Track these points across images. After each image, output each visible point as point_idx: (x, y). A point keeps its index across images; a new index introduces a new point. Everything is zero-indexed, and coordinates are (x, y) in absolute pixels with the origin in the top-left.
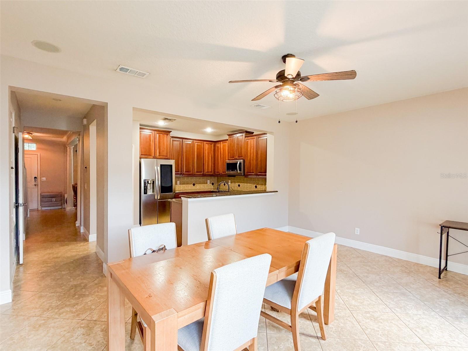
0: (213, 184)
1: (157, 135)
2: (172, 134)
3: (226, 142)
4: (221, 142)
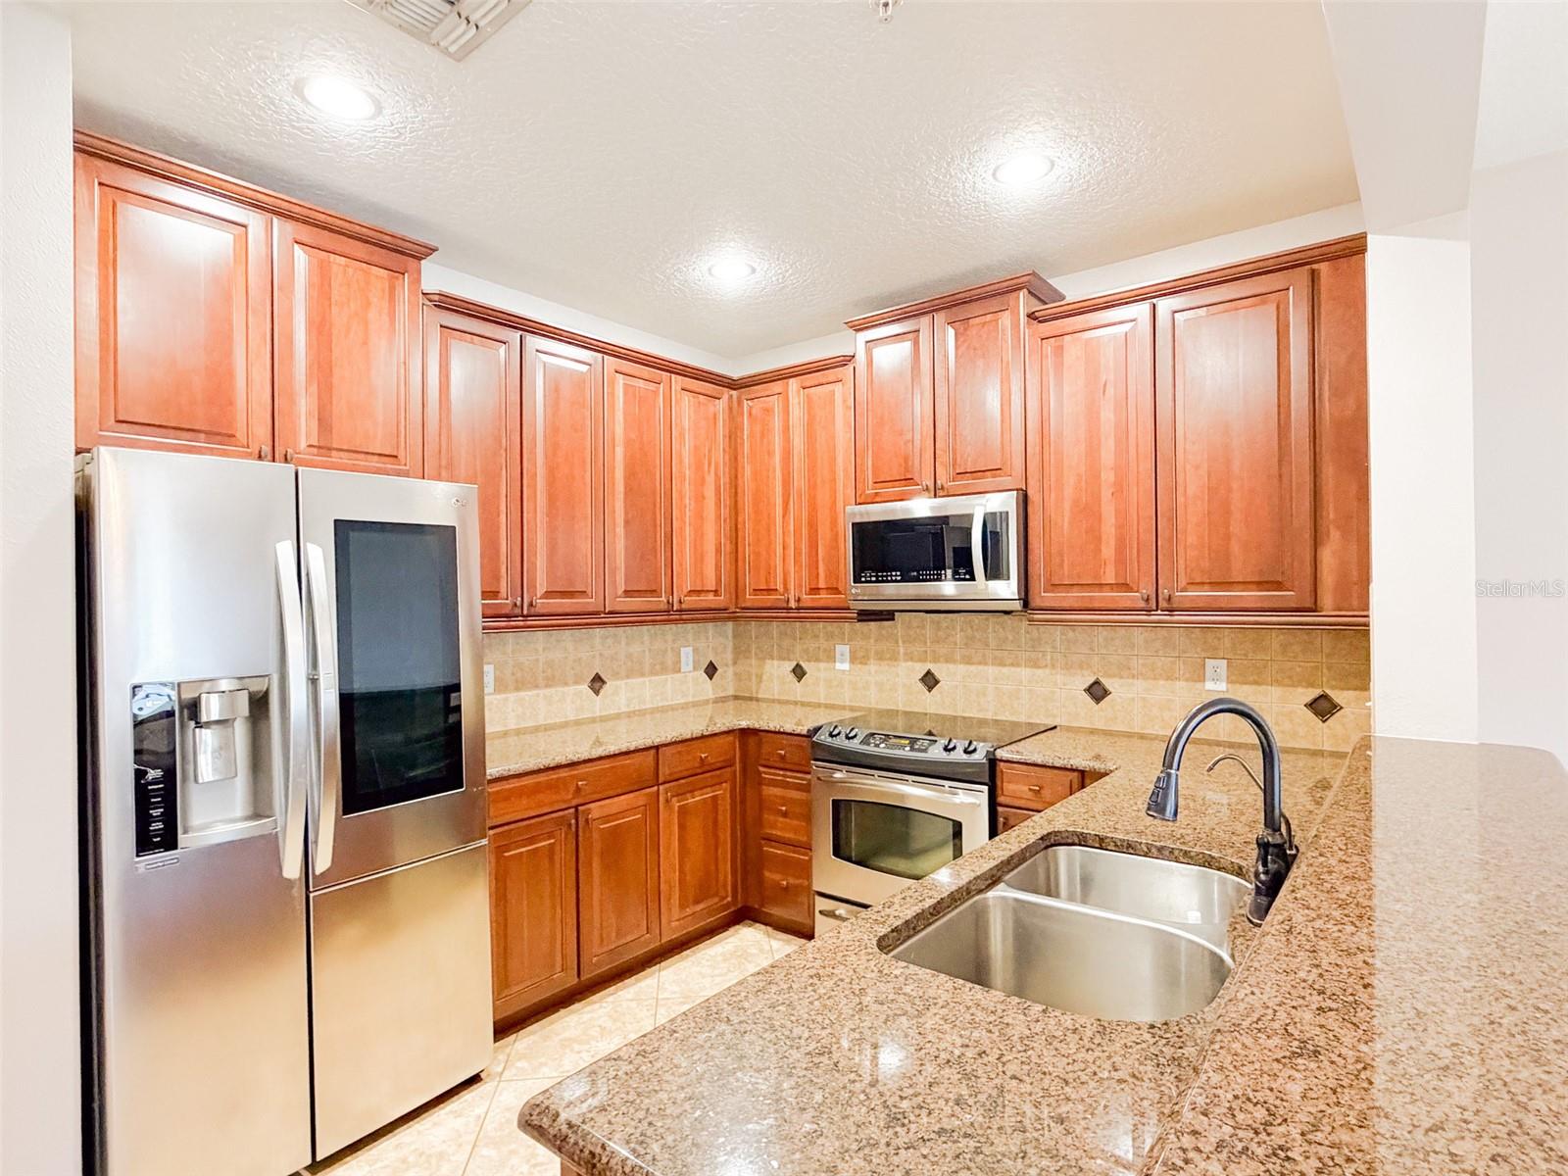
0: (711, 670)
1: (300, 255)
2: (435, 277)
3: (831, 374)
4: (793, 383)
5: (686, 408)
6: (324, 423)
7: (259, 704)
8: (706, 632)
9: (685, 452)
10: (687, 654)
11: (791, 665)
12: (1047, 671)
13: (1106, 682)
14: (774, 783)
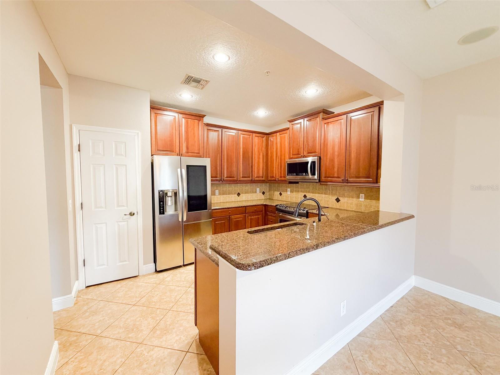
0: (263, 193)
1: (183, 119)
2: (206, 120)
3: (285, 132)
4: (278, 134)
5: (256, 140)
6: (187, 148)
7: (176, 194)
8: (263, 185)
9: (256, 149)
10: (258, 189)
11: (279, 193)
12: (328, 195)
13: (340, 198)
14: (270, 215)
